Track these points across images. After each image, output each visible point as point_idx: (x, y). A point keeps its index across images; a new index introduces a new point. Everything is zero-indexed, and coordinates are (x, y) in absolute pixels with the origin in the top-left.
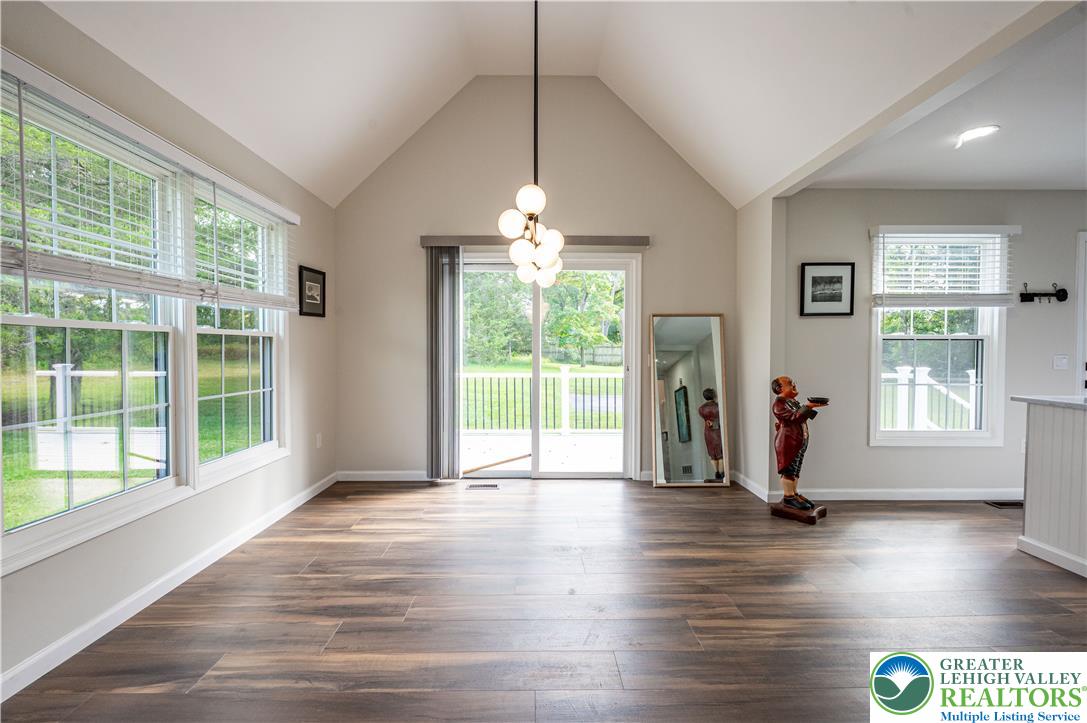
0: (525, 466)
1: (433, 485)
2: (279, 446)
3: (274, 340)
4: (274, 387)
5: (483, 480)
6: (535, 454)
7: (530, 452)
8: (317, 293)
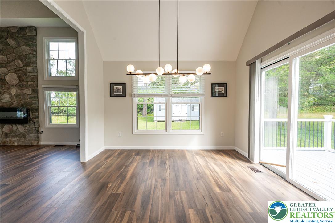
2: (201, 131)
3: (200, 105)
8: (222, 90)
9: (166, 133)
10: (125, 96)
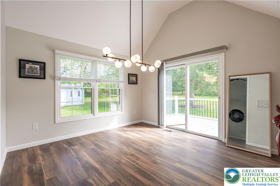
0: (183, 127)
1: (159, 127)
2: (122, 112)
3: (120, 90)
4: (121, 99)
5: (170, 128)
6: (186, 124)
7: (185, 123)
8: (134, 79)
9: (94, 117)
10: (44, 78)
